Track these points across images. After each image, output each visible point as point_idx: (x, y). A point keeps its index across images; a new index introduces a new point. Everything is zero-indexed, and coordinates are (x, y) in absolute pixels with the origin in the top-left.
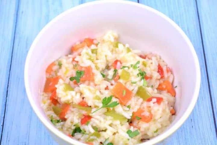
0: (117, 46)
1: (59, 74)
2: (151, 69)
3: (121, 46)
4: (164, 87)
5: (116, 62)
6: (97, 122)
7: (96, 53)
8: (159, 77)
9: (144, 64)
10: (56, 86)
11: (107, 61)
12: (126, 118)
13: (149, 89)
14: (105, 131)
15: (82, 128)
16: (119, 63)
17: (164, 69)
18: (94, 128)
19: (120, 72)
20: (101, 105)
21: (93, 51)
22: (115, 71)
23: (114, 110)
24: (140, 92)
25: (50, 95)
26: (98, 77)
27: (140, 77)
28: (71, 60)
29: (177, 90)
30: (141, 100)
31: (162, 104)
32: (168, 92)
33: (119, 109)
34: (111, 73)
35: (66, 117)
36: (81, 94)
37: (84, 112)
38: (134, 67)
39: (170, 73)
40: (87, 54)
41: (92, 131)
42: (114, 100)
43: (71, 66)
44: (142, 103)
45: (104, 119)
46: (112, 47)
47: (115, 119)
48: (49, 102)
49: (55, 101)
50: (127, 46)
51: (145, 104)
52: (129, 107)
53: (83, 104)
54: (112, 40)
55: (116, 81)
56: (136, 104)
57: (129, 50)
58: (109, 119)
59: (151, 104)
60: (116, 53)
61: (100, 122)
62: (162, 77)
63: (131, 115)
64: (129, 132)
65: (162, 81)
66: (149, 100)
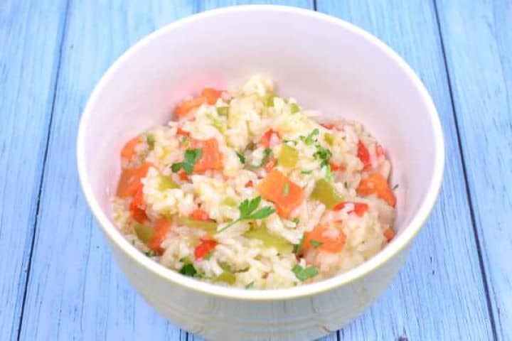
0: (270, 103)
1: (148, 160)
2: (344, 151)
3: (278, 103)
4: (371, 185)
5: (269, 134)
6: (229, 252)
7: (227, 116)
8: (361, 166)
9: (329, 140)
10: (144, 181)
11: (251, 134)
12: (289, 243)
13: (339, 187)
14: (246, 270)
15: (196, 267)
16: (274, 137)
17: (371, 150)
18: (222, 265)
19: (277, 150)
20: (237, 215)
21: (220, 112)
22: (268, 151)
23: (264, 224)
24: (320, 192)
25: (130, 200)
26: (232, 162)
27: (319, 161)
28: (174, 131)
29: (398, 193)
30: (322, 207)
31: (366, 215)
32: (380, 197)
33: (276, 224)
34: (258, 155)
35: (163, 245)
36: (196, 196)
37: (201, 233)
38: (307, 140)
39: (382, 158)
40: (208, 116)
41: (219, 271)
42: (264, 204)
43: (175, 143)
44: (324, 215)
45: (244, 245)
46: (260, 105)
47: (267, 245)
48: (127, 215)
49: (139, 214)
50: (292, 101)
51: (331, 216)
52: (296, 220)
53: (200, 216)
54: (262, 91)
55: (268, 170)
56: (311, 217)
57: (295, 109)
58: (255, 246)
59: (343, 214)
60: (269, 115)
61: (236, 252)
62: (367, 167)
63: (301, 236)
64: (296, 269)
65: (366, 175)
66: (340, 207)
